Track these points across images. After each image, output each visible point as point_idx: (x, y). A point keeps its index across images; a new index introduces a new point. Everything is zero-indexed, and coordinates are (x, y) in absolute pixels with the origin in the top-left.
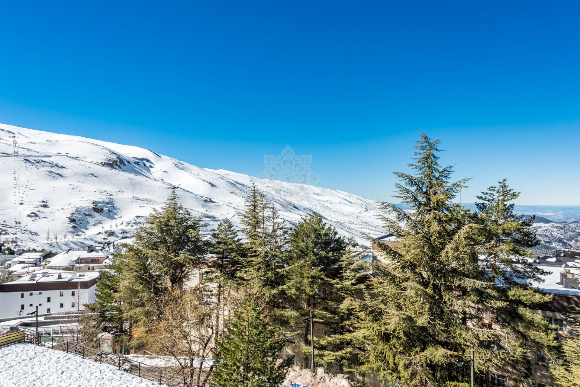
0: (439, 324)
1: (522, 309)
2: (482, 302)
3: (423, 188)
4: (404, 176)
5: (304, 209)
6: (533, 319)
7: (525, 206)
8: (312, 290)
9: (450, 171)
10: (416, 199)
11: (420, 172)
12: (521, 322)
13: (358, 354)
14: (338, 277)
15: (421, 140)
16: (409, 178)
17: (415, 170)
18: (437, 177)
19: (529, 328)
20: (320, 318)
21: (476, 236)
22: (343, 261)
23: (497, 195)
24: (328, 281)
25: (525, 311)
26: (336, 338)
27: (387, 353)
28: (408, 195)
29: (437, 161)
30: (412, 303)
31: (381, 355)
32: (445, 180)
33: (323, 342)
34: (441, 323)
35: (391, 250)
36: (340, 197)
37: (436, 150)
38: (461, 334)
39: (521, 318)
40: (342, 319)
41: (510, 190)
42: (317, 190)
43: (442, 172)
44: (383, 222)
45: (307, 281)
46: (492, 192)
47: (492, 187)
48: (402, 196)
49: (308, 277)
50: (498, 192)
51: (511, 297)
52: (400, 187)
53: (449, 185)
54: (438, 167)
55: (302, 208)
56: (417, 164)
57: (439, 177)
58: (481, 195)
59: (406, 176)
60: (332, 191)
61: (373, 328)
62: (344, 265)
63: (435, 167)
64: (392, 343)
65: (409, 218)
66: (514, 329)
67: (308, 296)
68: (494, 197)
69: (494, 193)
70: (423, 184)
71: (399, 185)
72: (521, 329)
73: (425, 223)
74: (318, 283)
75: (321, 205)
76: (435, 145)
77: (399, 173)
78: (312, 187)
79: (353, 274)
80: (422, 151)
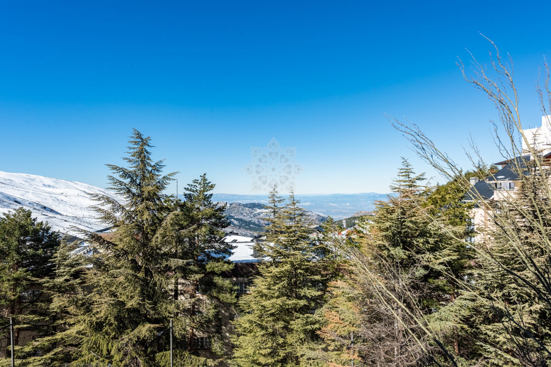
0: (148, 303)
1: (216, 278)
2: (186, 276)
3: (137, 180)
4: (118, 169)
5: (30, 203)
6: (223, 284)
7: (252, 196)
8: (14, 293)
9: (161, 166)
10: (129, 191)
11: (134, 165)
12: (215, 289)
13: (70, 351)
14: (48, 276)
15: (134, 136)
16: (123, 171)
17: (129, 163)
18: (150, 170)
19: (220, 292)
20: (24, 323)
21: (183, 222)
22: (56, 257)
23: (199, 186)
24: (36, 281)
25: (218, 280)
26: (44, 341)
27: (101, 341)
28: (122, 187)
29: (150, 156)
30: (125, 288)
31: (94, 346)
32: (157, 173)
33: (27, 349)
34: (149, 302)
35: (104, 241)
36: (78, 189)
37: (149, 146)
38: (166, 308)
39: (215, 285)
40: (55, 318)
41: (209, 183)
42: (48, 181)
43: (154, 166)
44: (98, 213)
45: (7, 285)
46: (196, 184)
47: (196, 180)
48: (116, 188)
49: (9, 280)
50: (200, 184)
51: (208, 270)
52: (113, 179)
53: (160, 177)
54: (150, 161)
55: (27, 203)
56: (132, 158)
57: (151, 171)
58: (187, 187)
59: (120, 169)
60: (68, 182)
61: (85, 321)
62: (57, 262)
63: (148, 161)
64: (104, 330)
65: (123, 208)
66: (210, 295)
67: (8, 301)
68: (197, 188)
69: (197, 185)
70: (137, 176)
71: (112, 177)
72: (215, 294)
73: (138, 212)
74: (23, 285)
75: (54, 199)
76: (147, 141)
77: (112, 166)
78: (42, 177)
79: (67, 269)
80: (136, 146)
